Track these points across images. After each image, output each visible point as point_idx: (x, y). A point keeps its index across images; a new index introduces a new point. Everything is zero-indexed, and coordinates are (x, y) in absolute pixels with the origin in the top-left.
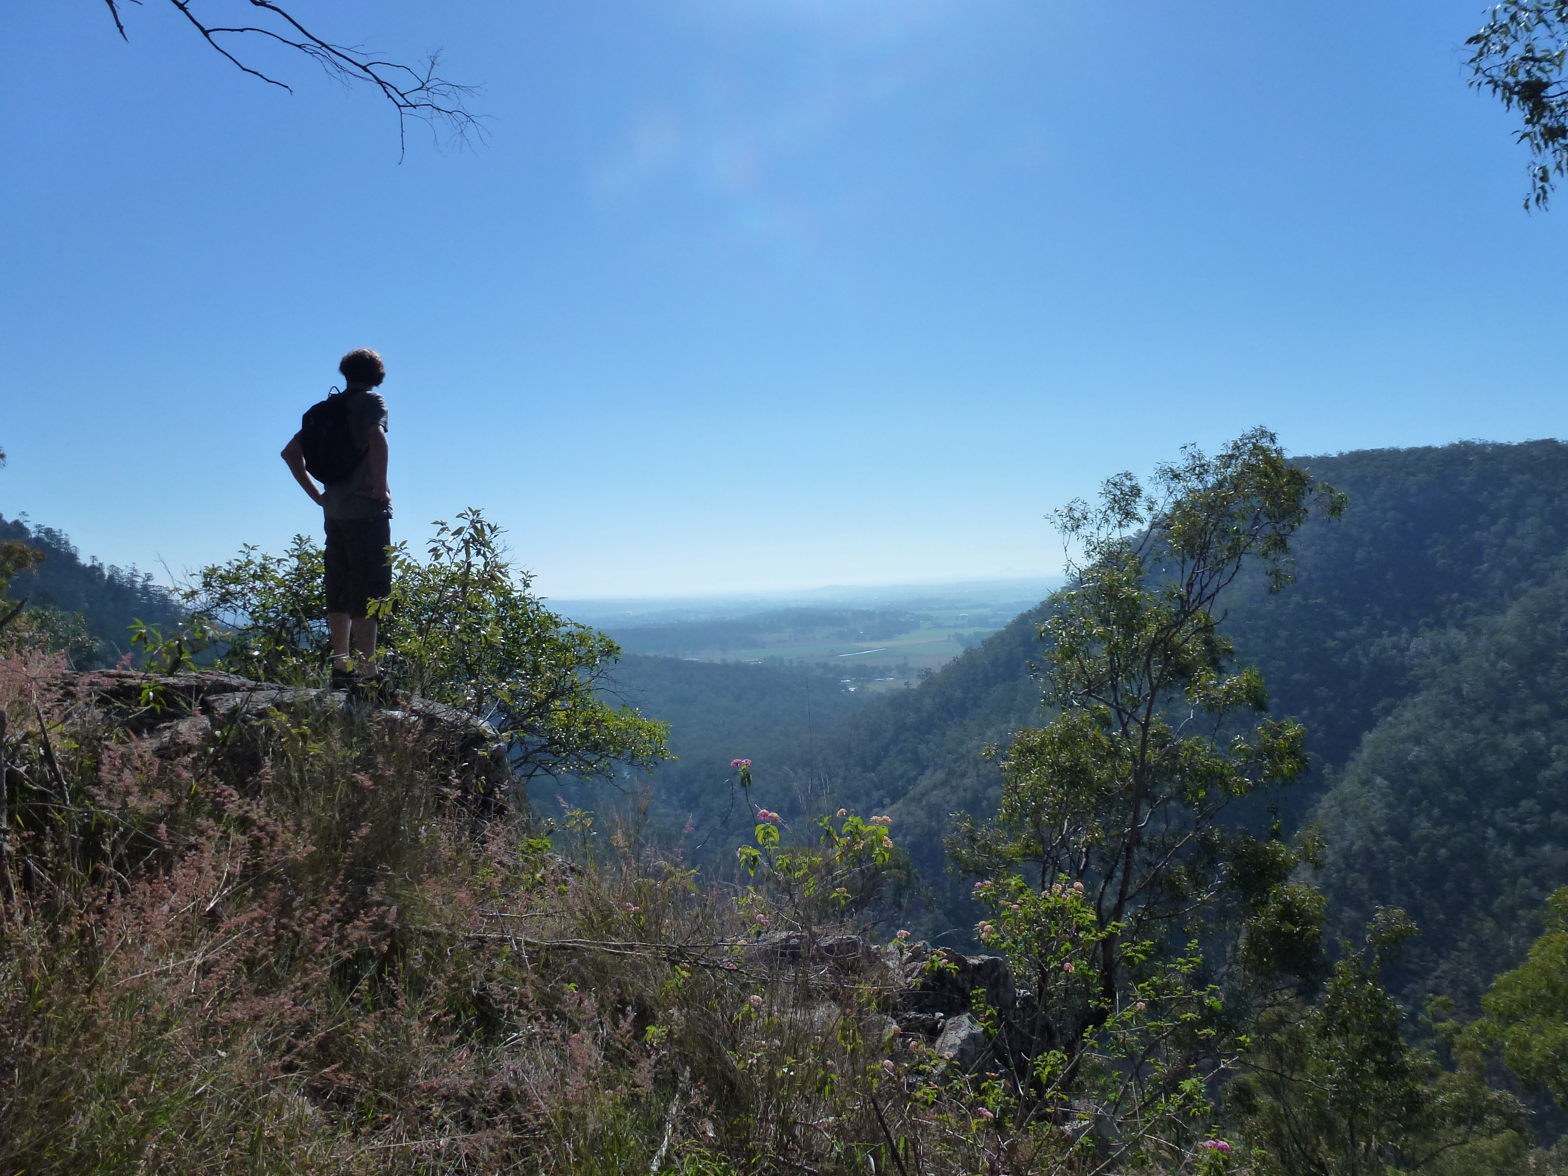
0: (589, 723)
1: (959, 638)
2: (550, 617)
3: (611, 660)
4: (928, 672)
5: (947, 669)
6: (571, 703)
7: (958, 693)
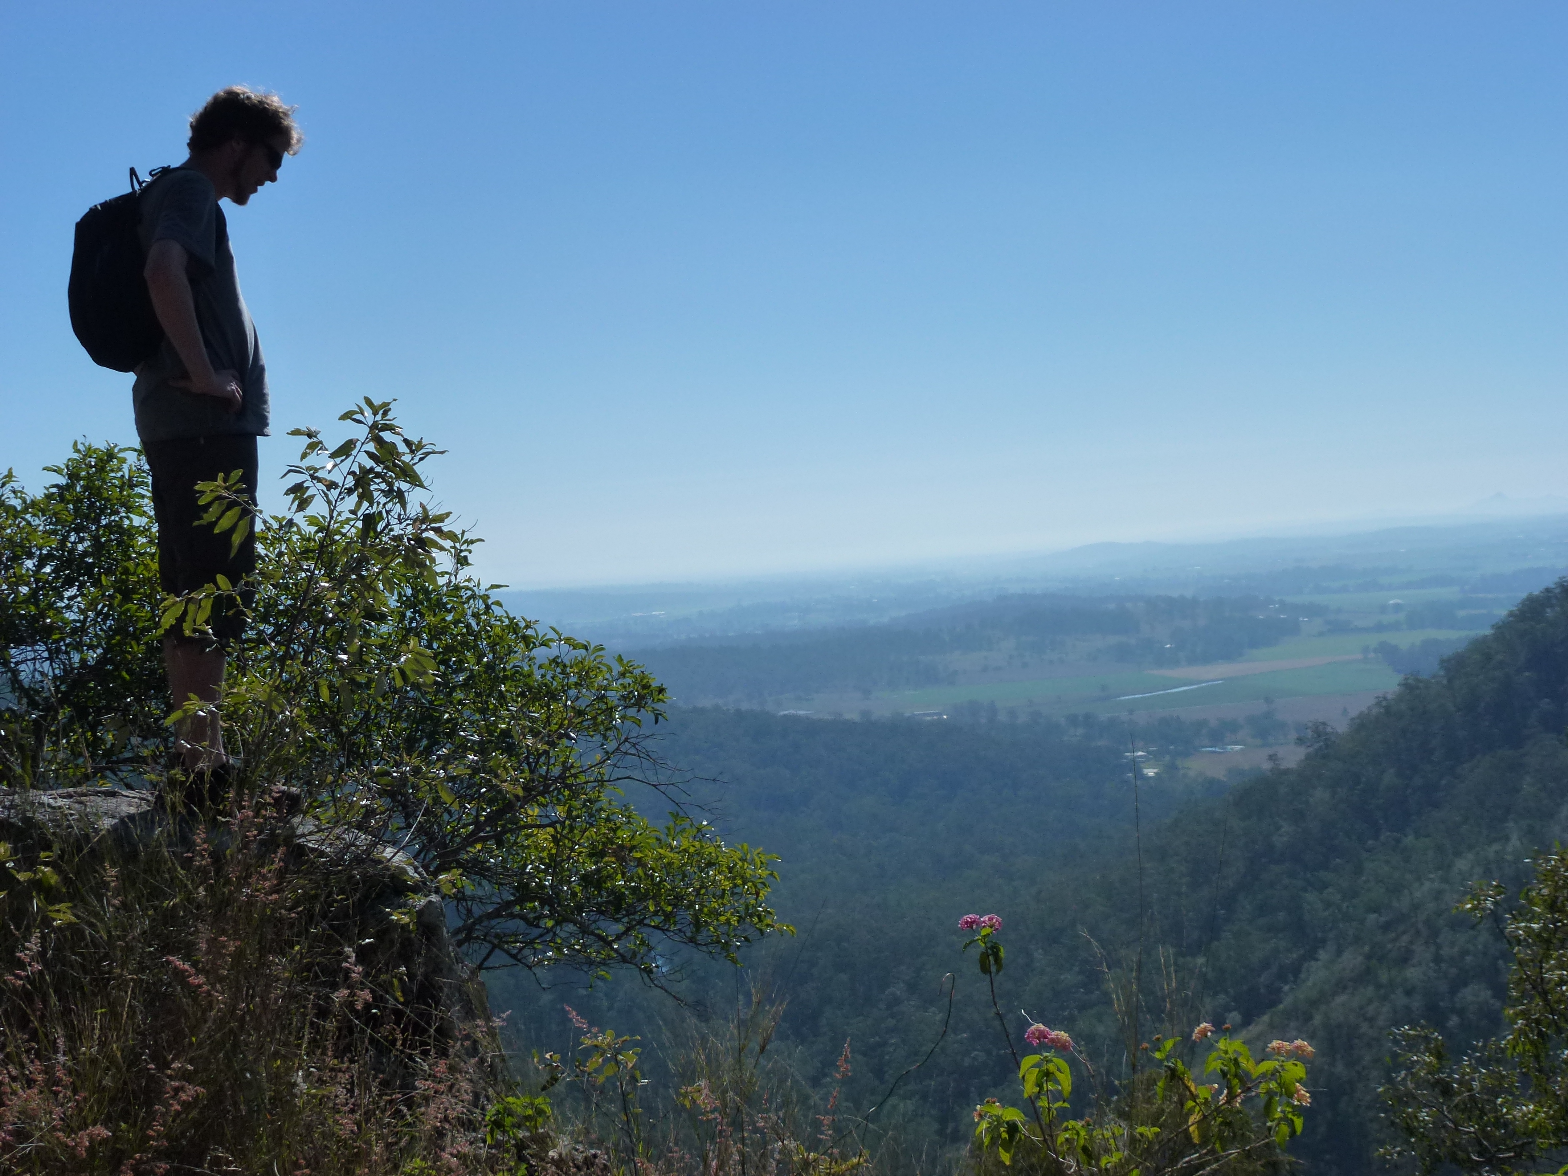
0: (602, 854)
1: (1389, 653)
2: (513, 627)
3: (646, 715)
4: (1320, 732)
5: (1362, 724)
6: (560, 812)
7: (1389, 777)
